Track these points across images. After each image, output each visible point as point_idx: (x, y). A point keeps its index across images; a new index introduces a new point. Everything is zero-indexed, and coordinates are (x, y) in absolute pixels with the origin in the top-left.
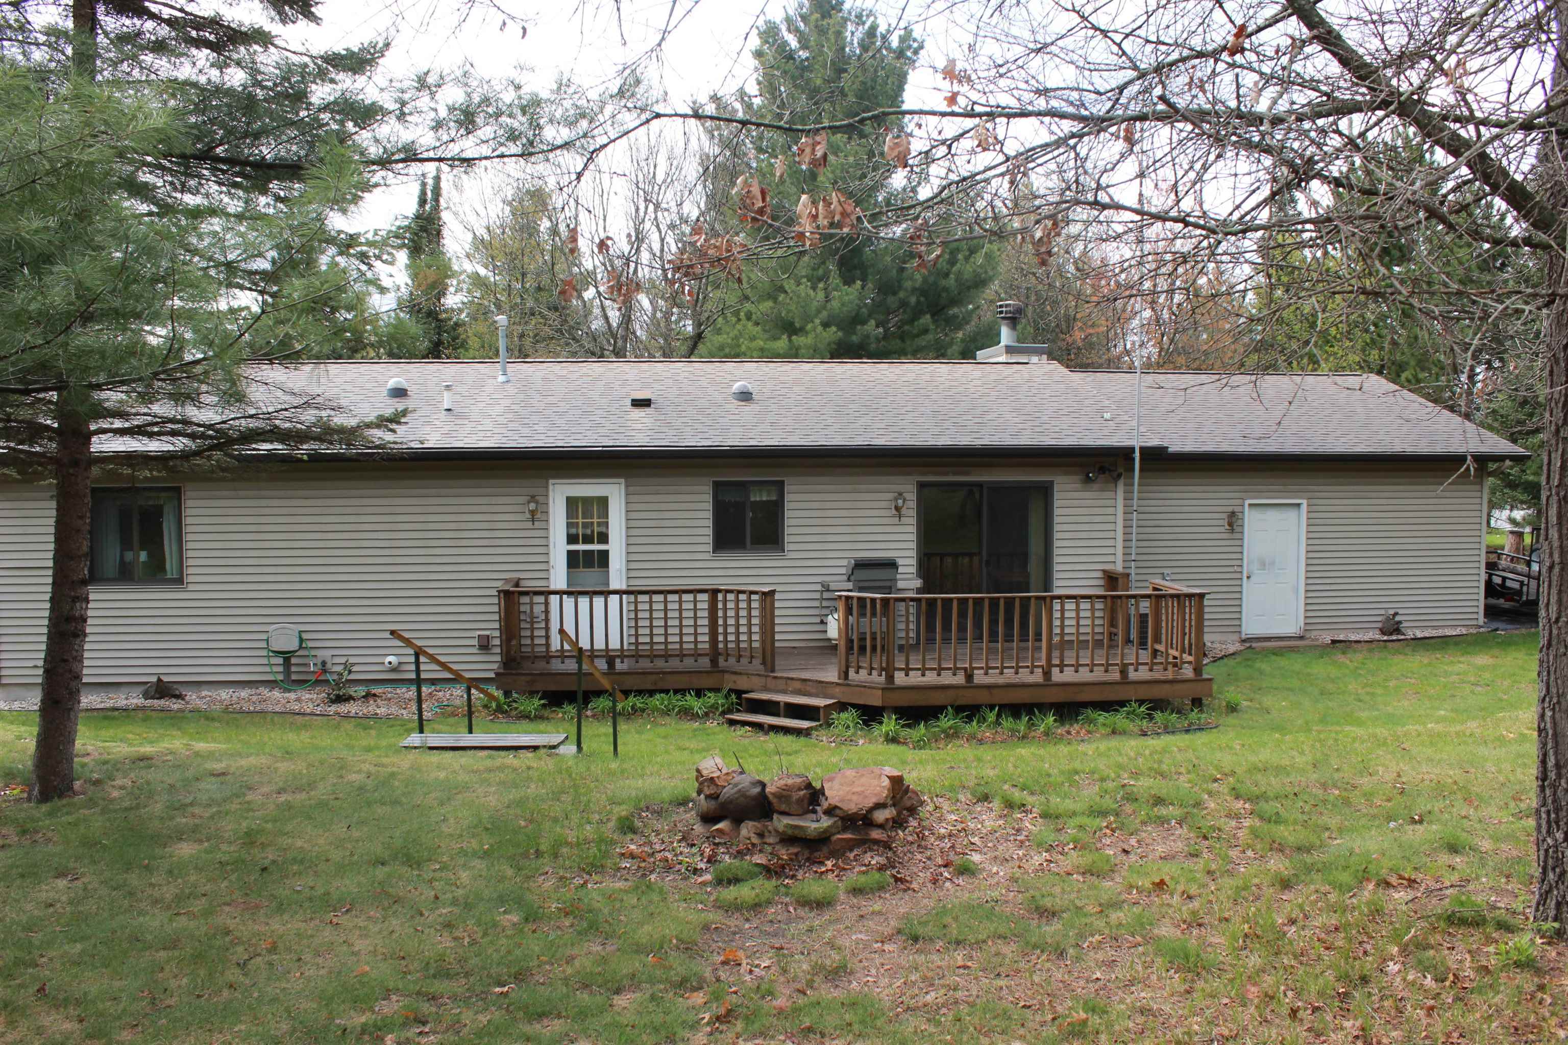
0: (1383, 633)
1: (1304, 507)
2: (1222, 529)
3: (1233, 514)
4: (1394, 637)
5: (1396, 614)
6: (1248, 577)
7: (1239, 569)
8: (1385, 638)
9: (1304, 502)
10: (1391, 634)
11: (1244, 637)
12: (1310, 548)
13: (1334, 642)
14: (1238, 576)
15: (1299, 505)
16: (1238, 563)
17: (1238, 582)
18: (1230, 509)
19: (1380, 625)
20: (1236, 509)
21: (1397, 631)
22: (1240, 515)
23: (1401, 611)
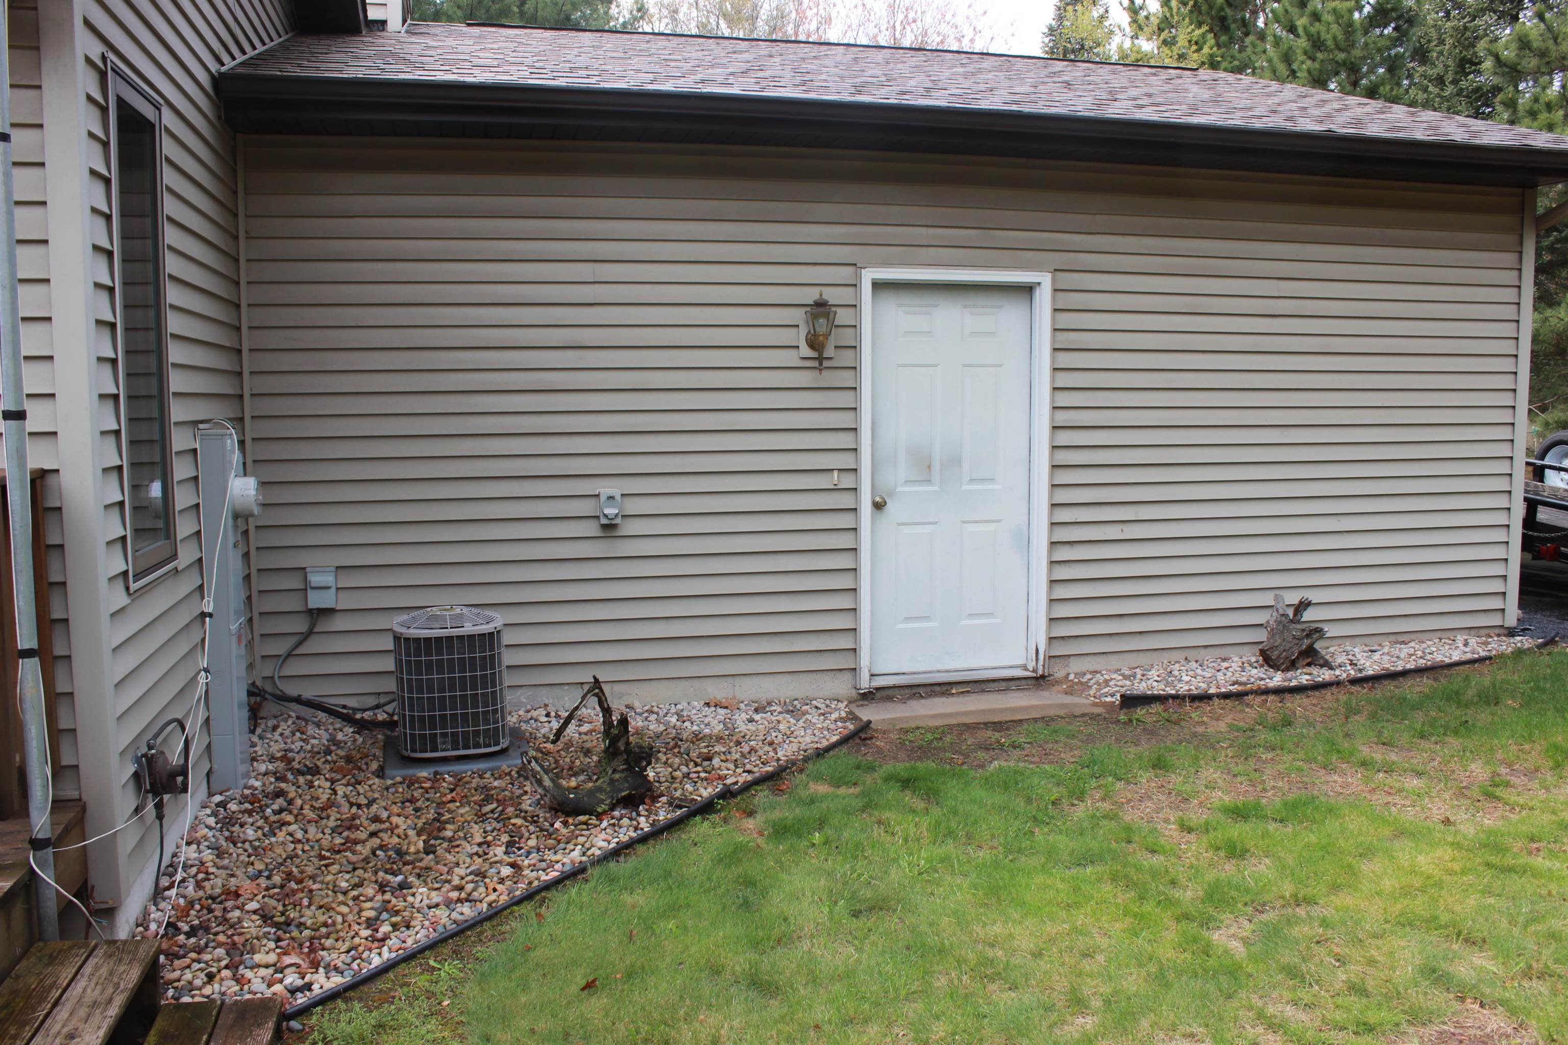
0: (1268, 659)
1: (1044, 298)
2: (789, 358)
3: (821, 308)
4: (1302, 677)
5: (1304, 605)
6: (878, 506)
7: (847, 481)
8: (1277, 679)
9: (1045, 280)
10: (1292, 665)
11: (865, 683)
12: (1063, 418)
13: (1130, 701)
14: (845, 501)
15: (1028, 290)
16: (845, 461)
17: (845, 521)
18: (810, 296)
19: (1261, 636)
20: (832, 296)
21: (1310, 656)
22: (843, 316)
23: (1314, 596)
